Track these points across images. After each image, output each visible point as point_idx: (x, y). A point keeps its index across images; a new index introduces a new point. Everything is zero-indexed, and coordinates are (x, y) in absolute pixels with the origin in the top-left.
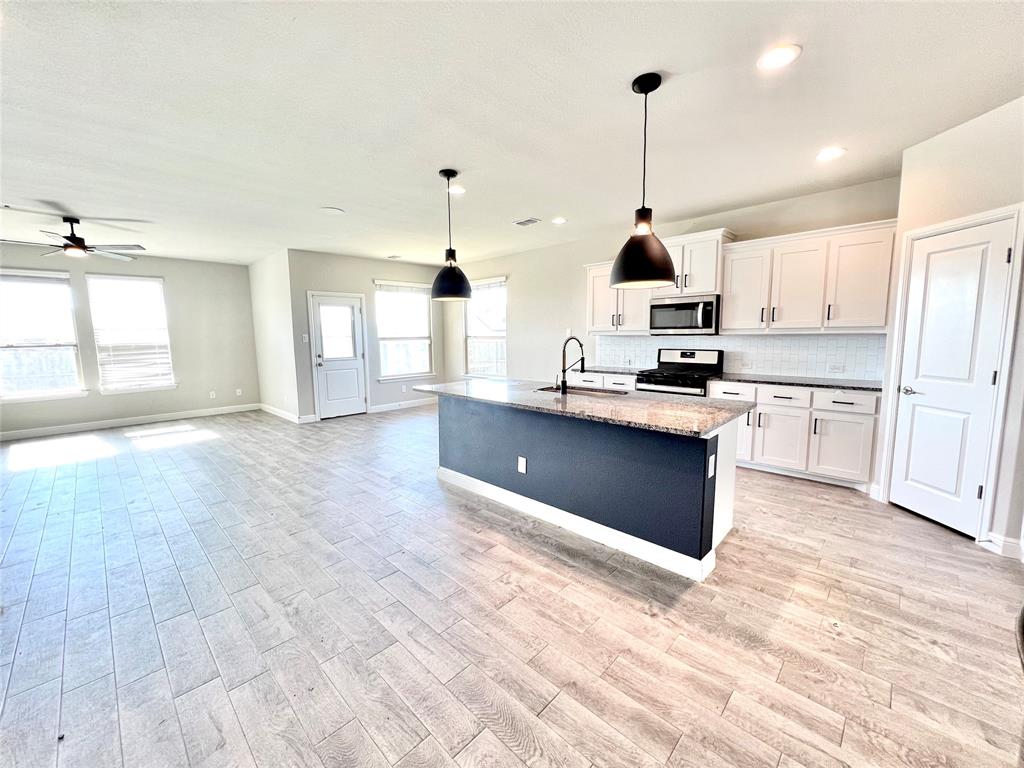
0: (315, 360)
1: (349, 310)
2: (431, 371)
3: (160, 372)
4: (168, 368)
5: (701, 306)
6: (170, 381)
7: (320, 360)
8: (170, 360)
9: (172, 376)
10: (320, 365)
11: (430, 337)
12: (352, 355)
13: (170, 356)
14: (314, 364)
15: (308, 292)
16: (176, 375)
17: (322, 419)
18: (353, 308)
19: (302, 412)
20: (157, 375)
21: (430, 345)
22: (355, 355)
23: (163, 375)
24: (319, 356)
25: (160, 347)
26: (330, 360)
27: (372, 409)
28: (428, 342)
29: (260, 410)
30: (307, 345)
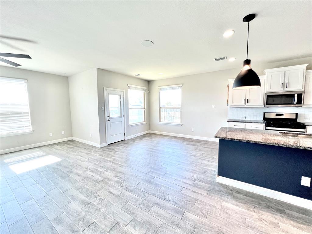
0: (107, 118)
1: (119, 97)
2: (145, 121)
3: (24, 126)
4: (29, 123)
5: (296, 96)
6: (30, 129)
7: (108, 118)
8: (30, 119)
9: (31, 127)
10: (108, 120)
11: (144, 108)
12: (120, 116)
13: (30, 117)
14: (106, 120)
15: (104, 88)
16: (33, 127)
17: (109, 144)
18: (120, 96)
19: (101, 142)
20: (23, 127)
21: (145, 111)
22: (121, 116)
23: (26, 126)
24: (108, 117)
25: (25, 113)
26: (112, 118)
27: (127, 138)
28: (144, 110)
29: (72, 140)
30: (104, 112)
